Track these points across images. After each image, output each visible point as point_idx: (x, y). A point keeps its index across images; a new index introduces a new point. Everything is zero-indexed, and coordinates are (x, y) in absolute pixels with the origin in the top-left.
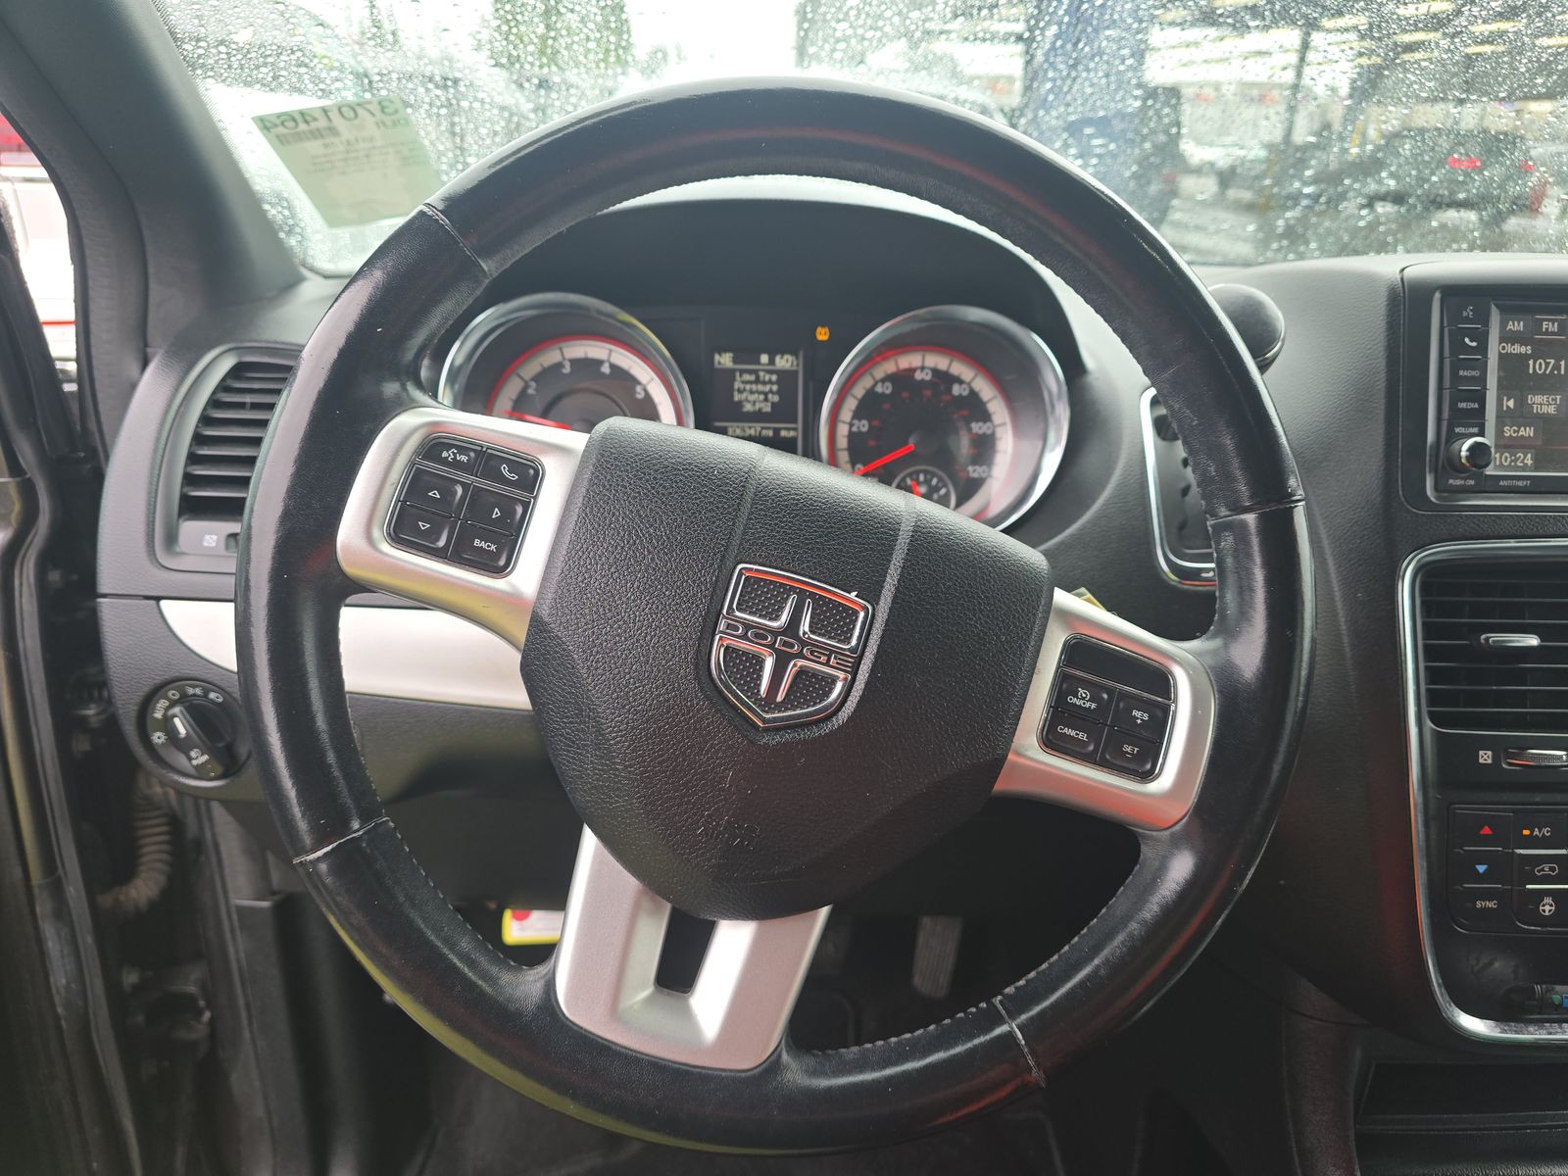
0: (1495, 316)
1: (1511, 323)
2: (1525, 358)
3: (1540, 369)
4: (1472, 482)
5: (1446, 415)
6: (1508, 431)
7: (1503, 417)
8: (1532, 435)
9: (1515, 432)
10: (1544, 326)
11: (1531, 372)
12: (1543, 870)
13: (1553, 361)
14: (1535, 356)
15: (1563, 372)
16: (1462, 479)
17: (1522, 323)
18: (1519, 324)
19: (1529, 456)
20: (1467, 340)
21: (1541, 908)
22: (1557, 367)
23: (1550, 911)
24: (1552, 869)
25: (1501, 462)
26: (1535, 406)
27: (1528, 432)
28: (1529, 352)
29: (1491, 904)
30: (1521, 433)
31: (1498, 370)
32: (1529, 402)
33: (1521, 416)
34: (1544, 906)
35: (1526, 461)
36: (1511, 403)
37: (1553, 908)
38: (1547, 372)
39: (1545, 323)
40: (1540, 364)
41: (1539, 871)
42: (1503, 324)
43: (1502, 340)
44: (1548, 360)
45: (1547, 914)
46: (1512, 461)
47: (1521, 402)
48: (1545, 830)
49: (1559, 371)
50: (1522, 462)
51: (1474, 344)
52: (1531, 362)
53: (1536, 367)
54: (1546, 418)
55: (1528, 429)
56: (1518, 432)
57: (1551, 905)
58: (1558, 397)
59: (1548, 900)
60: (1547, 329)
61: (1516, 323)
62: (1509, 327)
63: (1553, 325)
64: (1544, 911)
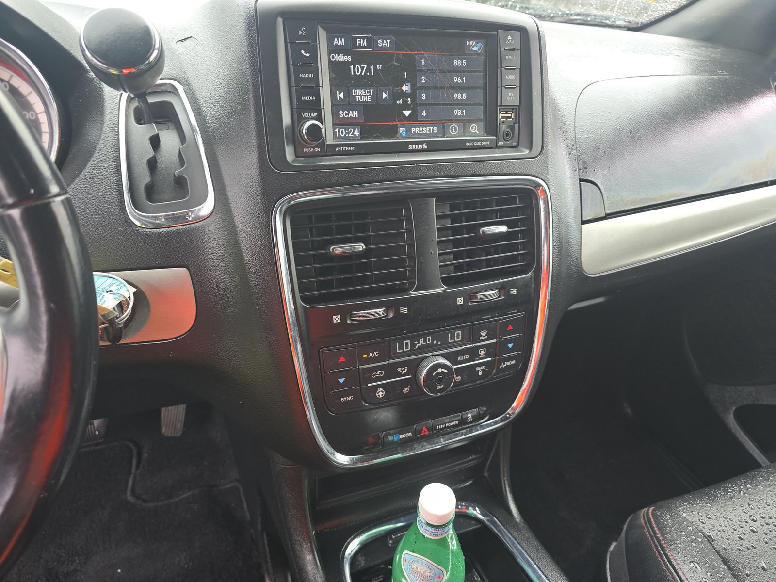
0: (322, 35)
1: (336, 39)
2: (346, 64)
3: (358, 72)
4: (318, 150)
5: (295, 106)
6: (342, 114)
7: (336, 105)
8: (357, 116)
9: (346, 114)
10: (358, 42)
11: (352, 74)
12: (376, 374)
13: (366, 66)
14: (354, 62)
15: (372, 74)
16: (312, 147)
17: (343, 39)
18: (341, 40)
19: (357, 129)
20: (303, 52)
21: (377, 394)
22: (368, 70)
23: (382, 395)
24: (381, 373)
25: (339, 134)
26: (357, 97)
27: (354, 114)
28: (350, 60)
29: (349, 398)
30: (350, 115)
31: (330, 73)
32: (353, 94)
33: (349, 104)
34: (378, 393)
35: (355, 134)
36: (342, 95)
37: (384, 393)
38: (363, 74)
39: (358, 40)
40: (358, 68)
41: (374, 376)
42: (330, 41)
43: (330, 52)
44: (362, 66)
45: (381, 397)
46: (346, 133)
47: (348, 94)
48: (375, 353)
49: (370, 73)
50: (353, 134)
51: (308, 55)
52: (352, 67)
53: (357, 70)
54: (364, 104)
55: (354, 112)
56: (348, 114)
57: (383, 392)
58: (371, 90)
59: (381, 389)
60: (360, 44)
61: (339, 39)
62: (335, 43)
63: (364, 41)
64: (379, 396)
